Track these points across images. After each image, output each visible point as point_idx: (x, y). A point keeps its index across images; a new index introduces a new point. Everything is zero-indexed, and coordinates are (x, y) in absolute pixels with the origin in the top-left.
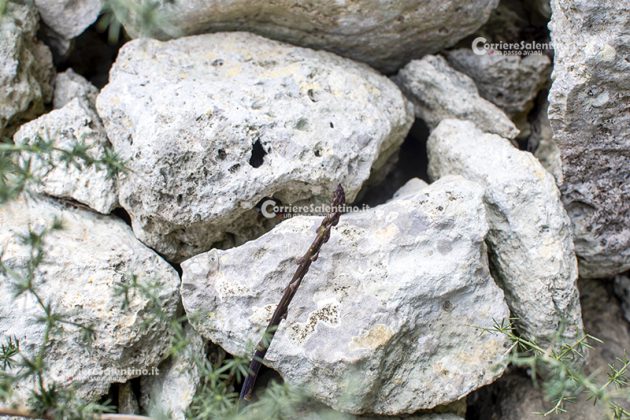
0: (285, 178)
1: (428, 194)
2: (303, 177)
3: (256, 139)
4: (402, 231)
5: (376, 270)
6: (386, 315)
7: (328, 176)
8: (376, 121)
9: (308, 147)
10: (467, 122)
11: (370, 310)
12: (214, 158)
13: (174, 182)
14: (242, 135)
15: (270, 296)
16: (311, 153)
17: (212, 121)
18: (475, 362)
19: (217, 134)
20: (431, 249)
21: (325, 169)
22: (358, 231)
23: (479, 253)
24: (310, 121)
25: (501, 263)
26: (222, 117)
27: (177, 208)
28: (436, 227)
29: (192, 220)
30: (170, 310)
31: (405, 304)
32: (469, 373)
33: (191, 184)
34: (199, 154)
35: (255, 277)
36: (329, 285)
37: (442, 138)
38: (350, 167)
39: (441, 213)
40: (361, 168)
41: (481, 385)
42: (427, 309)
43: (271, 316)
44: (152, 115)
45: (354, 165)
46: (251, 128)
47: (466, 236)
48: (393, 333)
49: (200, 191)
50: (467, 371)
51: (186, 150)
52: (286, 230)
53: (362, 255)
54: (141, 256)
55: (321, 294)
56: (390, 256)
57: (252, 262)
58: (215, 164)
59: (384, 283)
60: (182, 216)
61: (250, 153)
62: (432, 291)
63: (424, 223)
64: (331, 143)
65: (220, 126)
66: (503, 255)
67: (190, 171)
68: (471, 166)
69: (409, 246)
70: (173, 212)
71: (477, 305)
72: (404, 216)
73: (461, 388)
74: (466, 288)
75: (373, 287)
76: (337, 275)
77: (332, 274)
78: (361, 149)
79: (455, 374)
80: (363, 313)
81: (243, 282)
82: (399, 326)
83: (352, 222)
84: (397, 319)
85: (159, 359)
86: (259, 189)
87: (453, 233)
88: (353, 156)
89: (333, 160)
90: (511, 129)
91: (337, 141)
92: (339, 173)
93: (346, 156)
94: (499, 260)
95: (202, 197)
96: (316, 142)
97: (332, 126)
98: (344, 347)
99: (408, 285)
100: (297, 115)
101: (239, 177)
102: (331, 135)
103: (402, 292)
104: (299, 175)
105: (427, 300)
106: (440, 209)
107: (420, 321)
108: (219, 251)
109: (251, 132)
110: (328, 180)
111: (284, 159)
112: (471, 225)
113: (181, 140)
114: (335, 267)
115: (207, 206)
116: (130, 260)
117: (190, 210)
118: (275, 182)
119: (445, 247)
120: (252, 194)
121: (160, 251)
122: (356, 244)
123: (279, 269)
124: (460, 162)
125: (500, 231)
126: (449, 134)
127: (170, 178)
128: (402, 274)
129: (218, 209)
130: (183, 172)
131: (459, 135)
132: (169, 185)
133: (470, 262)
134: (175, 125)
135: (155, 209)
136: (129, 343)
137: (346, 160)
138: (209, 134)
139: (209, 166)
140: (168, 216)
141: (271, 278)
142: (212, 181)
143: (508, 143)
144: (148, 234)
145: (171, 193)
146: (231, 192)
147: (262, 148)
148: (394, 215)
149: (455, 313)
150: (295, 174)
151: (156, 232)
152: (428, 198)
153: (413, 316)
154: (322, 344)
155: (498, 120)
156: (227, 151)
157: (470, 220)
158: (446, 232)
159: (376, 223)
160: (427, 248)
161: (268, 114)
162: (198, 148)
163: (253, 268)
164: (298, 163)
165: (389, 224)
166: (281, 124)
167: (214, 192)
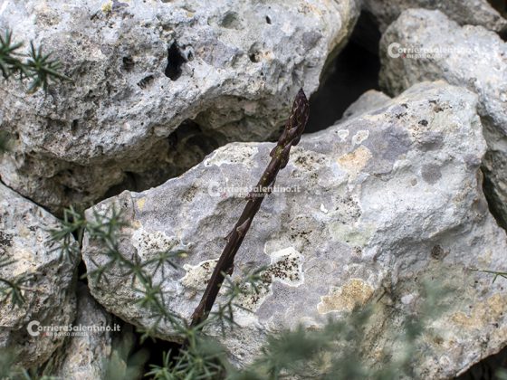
0: (215, 91)
1: (405, 105)
2: (237, 89)
3: (172, 41)
4: (375, 155)
5: (344, 208)
6: (361, 266)
7: (269, 87)
8: (324, 12)
9: (241, 49)
10: (437, 11)
11: (341, 260)
12: (118, 69)
13: (65, 103)
14: (155, 37)
15: (206, 250)
16: (245, 59)
17: (112, 20)
18: (477, 325)
19: (121, 37)
20: (415, 177)
21: (264, 79)
22: (316, 158)
23: (475, 180)
24: (240, 15)
25: (499, 194)
26: (126, 14)
27: (71, 138)
28: (420, 148)
29: (91, 154)
30: (65, 279)
31: (385, 251)
32: (470, 340)
33: (90, 105)
34: (99, 64)
35: (185, 226)
36: (284, 230)
37: (406, 35)
38: (294, 76)
39: (425, 129)
40: (308, 76)
41: (484, 356)
42: (412, 258)
43: (210, 276)
44: (28, 15)
45: (300, 73)
46: (166, 27)
47: (459, 158)
48: (373, 289)
49: (102, 114)
50: (466, 337)
51: (82, 59)
52: (222, 161)
53: (324, 189)
54: (19, 208)
55: (275, 244)
56: (362, 189)
57: (179, 205)
58: (120, 76)
59: (357, 224)
60: (79, 149)
61: (165, 60)
62: (418, 232)
63: (403, 143)
64: (270, 43)
65: (124, 26)
66: (501, 184)
67: (88, 88)
68: (451, 69)
69: (385, 174)
70: (65, 145)
71: (475, 250)
72: (377, 135)
73: (459, 360)
74: (461, 226)
75: (342, 230)
76: (294, 217)
77: (286, 217)
78: (307, 51)
79: (452, 342)
80: (332, 265)
81: (169, 233)
82: (379, 281)
83: (308, 146)
84: (376, 271)
85: (52, 346)
86: (181, 108)
87: (442, 155)
88: (298, 59)
89: (274, 66)
90: (496, 19)
91: (278, 41)
92: (281, 85)
93: (289, 60)
94: (496, 190)
95: (103, 123)
96: (251, 43)
97: (268, 21)
98: (311, 310)
99: (389, 225)
100: (223, 8)
101: (152, 93)
102: (269, 34)
103: (381, 235)
104: (232, 87)
105: (412, 245)
106: (424, 123)
107: (405, 274)
108: (133, 194)
109: (165, 33)
110: (269, 93)
111: (210, 67)
112: (465, 143)
113: (74, 46)
114: (289, 206)
115: (111, 134)
116: (6, 214)
117: (89, 141)
118: (202, 97)
119: (432, 174)
120: (170, 115)
121: (39, 201)
122: (315, 176)
123: (217, 213)
124: (435, 64)
125: (497, 151)
126: (415, 28)
127: (61, 99)
128: (379, 212)
129: (126, 138)
130: (79, 89)
131: (429, 29)
132: (60, 108)
133: (465, 192)
134: (64, 26)
135: (40, 141)
136: (17, 325)
137: (290, 66)
138: (110, 36)
139: (113, 80)
140: (58, 150)
141: (207, 225)
142: (117, 99)
143: (497, 37)
144: (23, 178)
145: (64, 118)
146: (143, 114)
147: (180, 54)
148: (364, 134)
149: (448, 260)
150: (227, 86)
151: (36, 176)
152: (407, 111)
153: (395, 267)
154: (282, 308)
155: (478, 8)
156: (135, 59)
157: (463, 136)
158: (433, 153)
159: (340, 146)
160: (409, 177)
161: (184, 8)
162: (98, 55)
163: (182, 213)
164: (230, 72)
165: (357, 146)
166: (203, 21)
167: (120, 115)
